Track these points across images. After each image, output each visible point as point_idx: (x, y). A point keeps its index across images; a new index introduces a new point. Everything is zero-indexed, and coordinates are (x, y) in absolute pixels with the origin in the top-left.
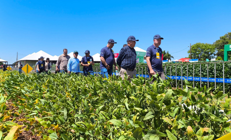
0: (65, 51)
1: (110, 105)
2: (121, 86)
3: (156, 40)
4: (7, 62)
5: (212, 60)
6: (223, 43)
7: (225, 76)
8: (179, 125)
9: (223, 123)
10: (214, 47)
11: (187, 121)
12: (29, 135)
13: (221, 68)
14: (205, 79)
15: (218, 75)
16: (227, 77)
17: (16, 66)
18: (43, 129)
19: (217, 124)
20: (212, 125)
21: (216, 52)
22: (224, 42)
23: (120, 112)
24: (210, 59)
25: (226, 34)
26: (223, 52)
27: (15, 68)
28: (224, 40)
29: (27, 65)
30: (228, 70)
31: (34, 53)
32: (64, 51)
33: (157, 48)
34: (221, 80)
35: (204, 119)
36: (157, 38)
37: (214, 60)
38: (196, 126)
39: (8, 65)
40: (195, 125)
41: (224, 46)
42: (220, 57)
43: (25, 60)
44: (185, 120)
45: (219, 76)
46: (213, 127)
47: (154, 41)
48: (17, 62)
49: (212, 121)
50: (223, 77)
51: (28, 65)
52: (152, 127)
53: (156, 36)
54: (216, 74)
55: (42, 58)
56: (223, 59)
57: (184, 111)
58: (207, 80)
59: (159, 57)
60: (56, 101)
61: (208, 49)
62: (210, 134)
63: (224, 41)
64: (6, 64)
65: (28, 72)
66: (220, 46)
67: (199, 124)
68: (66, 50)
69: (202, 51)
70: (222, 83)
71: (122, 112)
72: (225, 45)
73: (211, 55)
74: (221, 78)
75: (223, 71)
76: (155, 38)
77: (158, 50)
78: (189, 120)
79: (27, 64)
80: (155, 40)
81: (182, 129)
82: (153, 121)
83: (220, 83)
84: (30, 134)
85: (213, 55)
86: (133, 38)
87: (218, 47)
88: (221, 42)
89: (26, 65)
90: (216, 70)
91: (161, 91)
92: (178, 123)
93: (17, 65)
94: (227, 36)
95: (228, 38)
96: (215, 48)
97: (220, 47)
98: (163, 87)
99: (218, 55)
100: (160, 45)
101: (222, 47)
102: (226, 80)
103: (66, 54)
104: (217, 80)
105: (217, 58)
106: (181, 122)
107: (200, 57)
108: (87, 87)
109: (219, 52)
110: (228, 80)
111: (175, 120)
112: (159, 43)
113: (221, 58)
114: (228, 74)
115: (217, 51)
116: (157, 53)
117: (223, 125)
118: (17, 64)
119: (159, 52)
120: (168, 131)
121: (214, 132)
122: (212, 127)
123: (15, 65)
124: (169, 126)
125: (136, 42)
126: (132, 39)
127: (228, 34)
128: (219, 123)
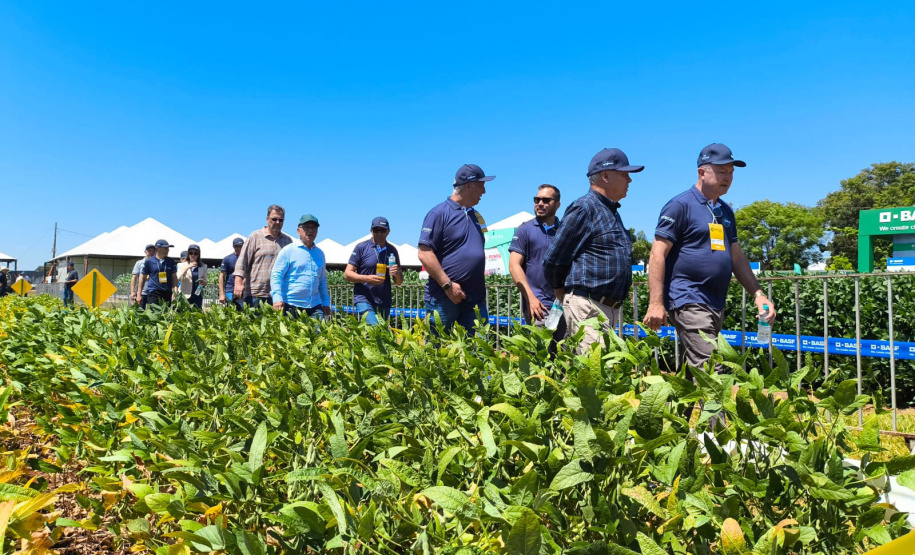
0: (274, 214)
1: (417, 432)
2: (462, 361)
3: (711, 170)
4: (15, 261)
5: (813, 268)
6: (856, 203)
7: (862, 331)
8: (688, 514)
9: (859, 508)
10: (820, 218)
11: (719, 498)
12: (97, 549)
13: (850, 297)
14: (786, 341)
15: (838, 324)
16: (870, 333)
17: (49, 279)
18: (154, 524)
19: (833, 514)
20: (815, 515)
21: (828, 237)
22: (858, 200)
23: (458, 462)
24: (804, 266)
25: (867, 171)
26: (855, 237)
27: (44, 286)
28: (859, 191)
29: (95, 274)
30: (875, 309)
31: (123, 228)
32: (269, 213)
33: (712, 201)
34: (847, 345)
35: (782, 493)
36: (716, 161)
37: (821, 267)
38: (754, 520)
39: (16, 274)
40: (749, 515)
41: (856, 215)
42: (841, 259)
43: (87, 253)
44: (711, 496)
45: (841, 331)
46: (818, 521)
47: (701, 173)
48: (55, 263)
49: (814, 501)
50: (854, 336)
51: (99, 273)
52: (583, 522)
53: (713, 153)
54: (829, 323)
55: (162, 247)
56: (855, 266)
57: (707, 460)
58: (795, 343)
59: (722, 243)
60: (204, 417)
61: (799, 226)
62: (806, 551)
63: (857, 196)
64: (12, 268)
65: (97, 303)
66: (844, 214)
67: (766, 510)
68: (280, 210)
69: (774, 233)
70: (853, 356)
71: (465, 462)
72: (863, 213)
73: (807, 250)
74: (848, 336)
75: (856, 309)
76: (705, 157)
77: (716, 212)
78: (726, 494)
79: (95, 270)
80: (704, 167)
81: (698, 529)
82: (589, 497)
83: (843, 356)
84: (102, 544)
85: (816, 249)
86: (619, 159)
87: (835, 220)
88: (846, 200)
89: (91, 274)
90: (829, 304)
91: (618, 381)
92: (684, 509)
93: (54, 273)
94: (871, 178)
95: (872, 184)
96: (825, 221)
97: (841, 218)
98: (625, 365)
99: (836, 248)
100: (725, 192)
101: (852, 219)
102: (865, 347)
103: (279, 226)
104: (831, 344)
105: (832, 259)
106: (697, 503)
107: (765, 255)
108: (332, 362)
109: (838, 238)
110: (873, 347)
111: (673, 498)
112: (725, 185)
113: (847, 260)
114: (876, 322)
115: (832, 235)
116: (712, 225)
117: (857, 517)
118: (54, 269)
119: (719, 221)
120: (646, 537)
121: (823, 544)
122: (815, 523)
123: (46, 275)
124: (647, 520)
125: (630, 174)
126: (616, 162)
127: (872, 168)
128: (844, 508)
